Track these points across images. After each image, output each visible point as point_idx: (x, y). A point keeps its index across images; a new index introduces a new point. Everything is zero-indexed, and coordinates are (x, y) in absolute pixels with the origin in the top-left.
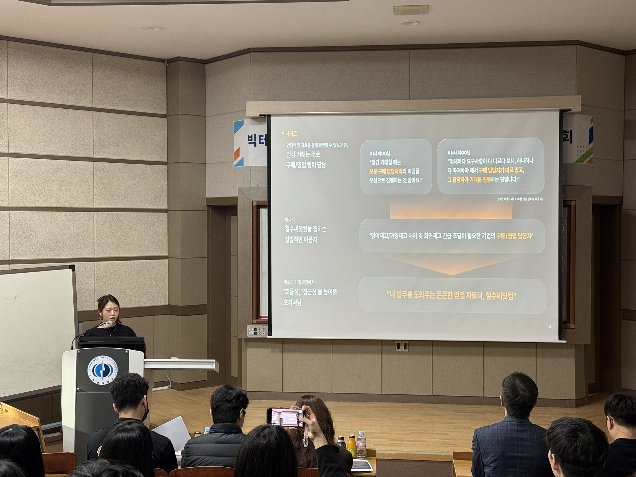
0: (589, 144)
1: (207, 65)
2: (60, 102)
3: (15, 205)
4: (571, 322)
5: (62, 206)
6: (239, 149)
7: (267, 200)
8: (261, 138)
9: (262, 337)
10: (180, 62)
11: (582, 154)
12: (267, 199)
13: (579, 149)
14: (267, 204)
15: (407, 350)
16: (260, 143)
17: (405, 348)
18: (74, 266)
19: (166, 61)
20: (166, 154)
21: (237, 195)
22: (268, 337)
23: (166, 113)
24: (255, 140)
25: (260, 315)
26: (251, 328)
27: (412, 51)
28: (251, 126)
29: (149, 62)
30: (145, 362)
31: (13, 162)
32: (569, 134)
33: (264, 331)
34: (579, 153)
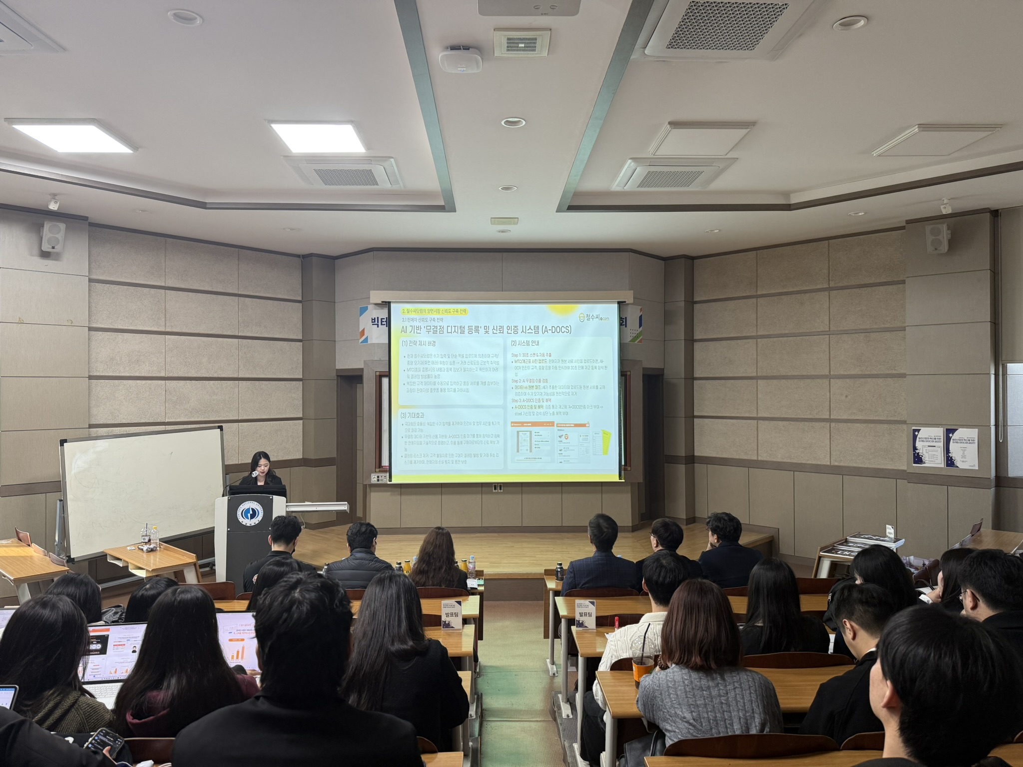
0: (640, 328)
1: (336, 261)
2: (210, 289)
3: (171, 375)
4: (628, 465)
5: (211, 376)
6: (363, 330)
7: (388, 371)
8: (383, 320)
9: (384, 483)
10: (313, 257)
11: (634, 335)
13: (632, 332)
14: (388, 374)
15: (502, 491)
16: (382, 324)
17: (500, 489)
18: (222, 426)
19: (301, 256)
20: (301, 333)
21: (362, 367)
22: (389, 483)
23: (301, 299)
24: (378, 322)
25: (382, 465)
26: (375, 476)
27: (504, 254)
28: (374, 311)
29: (286, 257)
30: (287, 506)
31: (169, 339)
32: (624, 320)
33: (385, 478)
34: (632, 335)
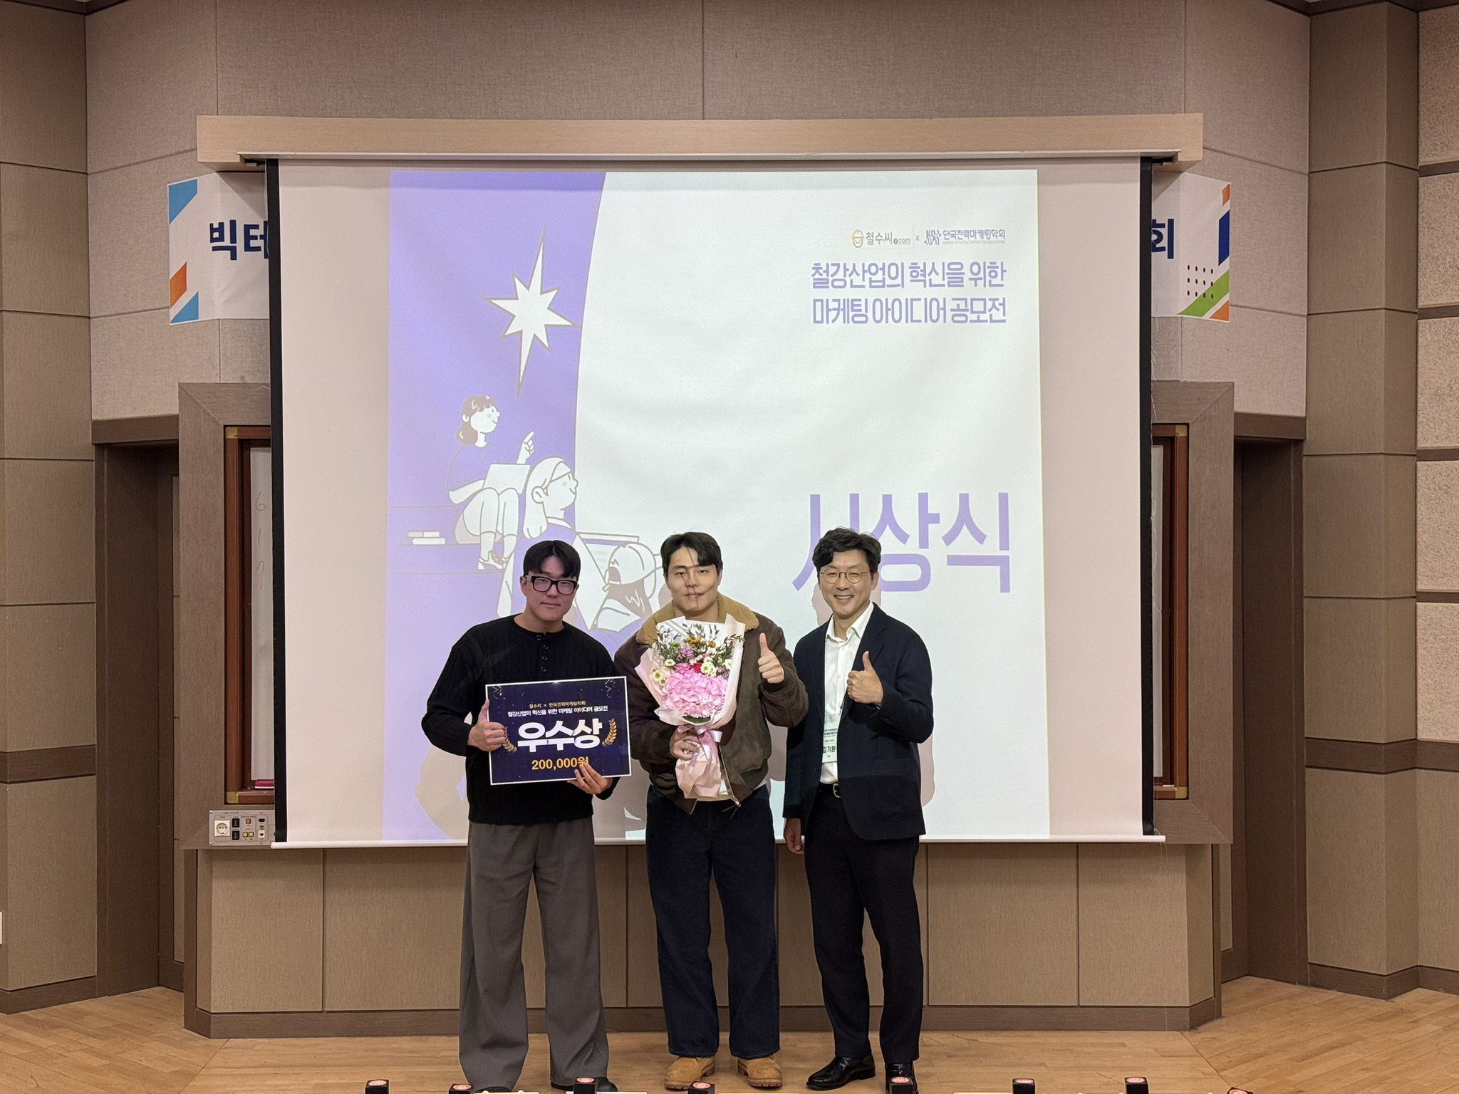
0: (1221, 261)
1: (87, 17)
4: (1177, 779)
6: (183, 270)
7: (270, 424)
8: (253, 232)
9: (258, 844)
11: (1202, 289)
12: (269, 422)
13: (1193, 275)
14: (270, 434)
16: (248, 248)
21: (174, 410)
22: (275, 845)
24: (233, 239)
25: (251, 778)
26: (223, 818)
28: (220, 195)
32: (1164, 231)
33: (262, 828)
34: (1193, 288)
